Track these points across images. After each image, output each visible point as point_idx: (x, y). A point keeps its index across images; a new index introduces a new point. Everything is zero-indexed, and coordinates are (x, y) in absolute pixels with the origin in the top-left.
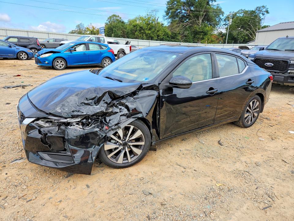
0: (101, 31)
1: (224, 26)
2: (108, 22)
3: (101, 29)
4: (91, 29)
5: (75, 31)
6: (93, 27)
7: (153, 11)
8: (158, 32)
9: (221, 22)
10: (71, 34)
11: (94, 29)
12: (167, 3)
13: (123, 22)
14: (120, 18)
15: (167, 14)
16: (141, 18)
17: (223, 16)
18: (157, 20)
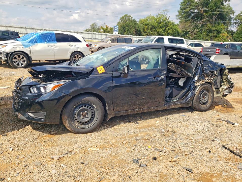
0: (115, 29)
1: (234, 24)
2: (120, 21)
3: (115, 27)
4: (105, 28)
5: (89, 29)
6: (106, 26)
7: (164, 11)
8: (168, 30)
9: (231, 21)
10: (86, 32)
11: (107, 27)
12: (180, 4)
13: (135, 21)
14: (132, 18)
15: (180, 14)
16: (153, 18)
17: (233, 15)
18: (168, 19)
